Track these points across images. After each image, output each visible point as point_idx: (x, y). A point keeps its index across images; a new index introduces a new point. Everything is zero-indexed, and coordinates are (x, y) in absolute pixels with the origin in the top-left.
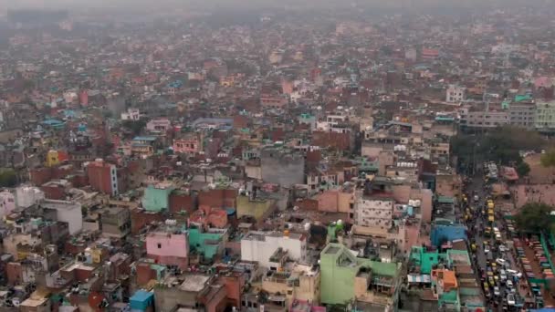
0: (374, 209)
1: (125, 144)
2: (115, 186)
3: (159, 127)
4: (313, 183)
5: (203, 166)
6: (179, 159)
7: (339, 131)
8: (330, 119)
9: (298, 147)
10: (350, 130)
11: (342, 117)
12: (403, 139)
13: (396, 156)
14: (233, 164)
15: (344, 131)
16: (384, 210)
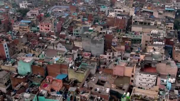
0: (146, 79)
1: (17, 24)
2: (7, 52)
3: (33, 15)
4: (110, 56)
5: (52, 41)
6: (41, 36)
7: (120, 18)
8: (116, 11)
9: (101, 31)
10: (126, 17)
11: (122, 10)
12: (152, 22)
13: (152, 36)
14: (67, 39)
15: (123, 18)
16: (151, 79)
